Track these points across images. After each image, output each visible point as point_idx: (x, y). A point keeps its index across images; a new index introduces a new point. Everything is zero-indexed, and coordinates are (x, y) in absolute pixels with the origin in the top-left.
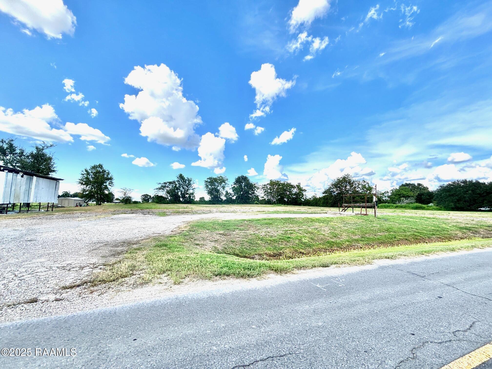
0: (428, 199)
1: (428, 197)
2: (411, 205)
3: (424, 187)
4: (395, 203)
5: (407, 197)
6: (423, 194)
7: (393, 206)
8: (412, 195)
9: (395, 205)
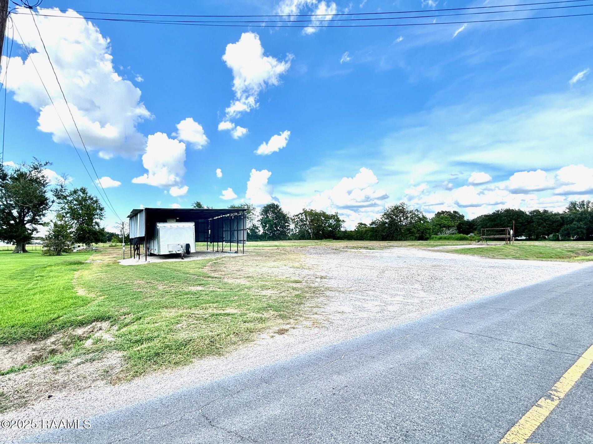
0: (468, 229)
1: (468, 227)
2: (453, 236)
3: (460, 216)
4: (437, 235)
5: (448, 227)
6: (462, 224)
7: (436, 238)
8: (453, 224)
9: (438, 236)
